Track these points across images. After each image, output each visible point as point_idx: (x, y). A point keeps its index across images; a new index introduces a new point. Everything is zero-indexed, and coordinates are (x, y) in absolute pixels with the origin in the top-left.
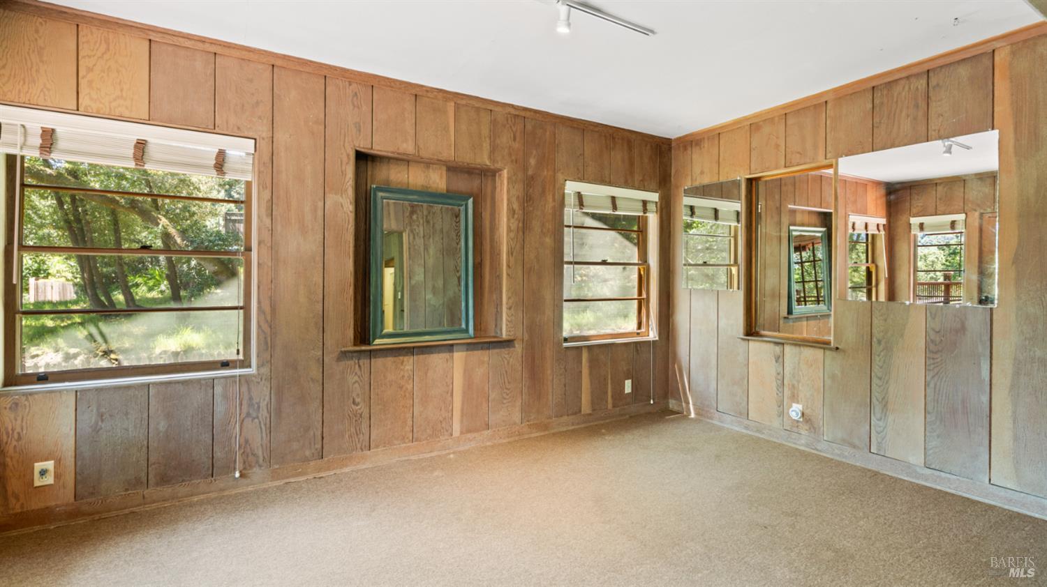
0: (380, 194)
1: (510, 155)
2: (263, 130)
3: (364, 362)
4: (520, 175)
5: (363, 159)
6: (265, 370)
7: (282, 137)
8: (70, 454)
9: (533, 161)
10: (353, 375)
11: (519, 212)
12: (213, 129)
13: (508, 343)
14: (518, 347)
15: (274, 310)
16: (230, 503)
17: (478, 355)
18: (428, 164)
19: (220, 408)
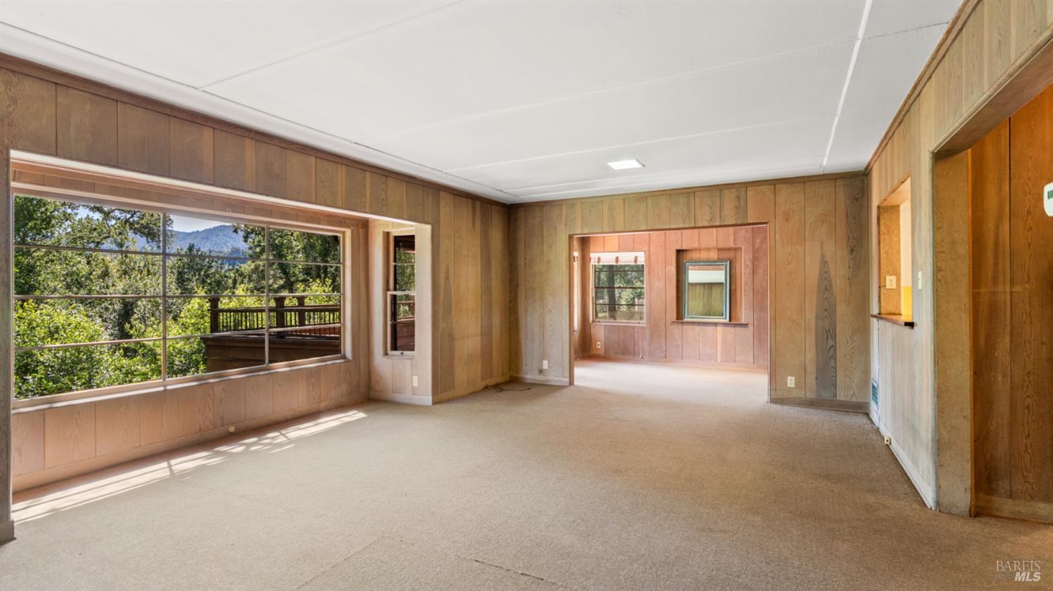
0: (687, 264)
1: (745, 240)
2: (646, 248)
3: (680, 326)
4: (751, 249)
5: (679, 252)
6: (648, 325)
7: (652, 249)
8: (603, 340)
9: (758, 241)
10: (676, 330)
11: (751, 266)
12: (633, 250)
13: (745, 325)
14: (751, 327)
15: (650, 306)
16: (637, 362)
17: (729, 329)
18: (709, 249)
19: (636, 335)
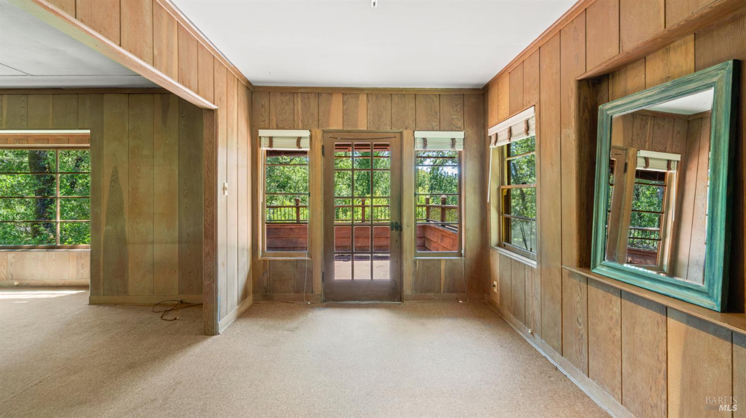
3: (583, 285)
10: (577, 294)
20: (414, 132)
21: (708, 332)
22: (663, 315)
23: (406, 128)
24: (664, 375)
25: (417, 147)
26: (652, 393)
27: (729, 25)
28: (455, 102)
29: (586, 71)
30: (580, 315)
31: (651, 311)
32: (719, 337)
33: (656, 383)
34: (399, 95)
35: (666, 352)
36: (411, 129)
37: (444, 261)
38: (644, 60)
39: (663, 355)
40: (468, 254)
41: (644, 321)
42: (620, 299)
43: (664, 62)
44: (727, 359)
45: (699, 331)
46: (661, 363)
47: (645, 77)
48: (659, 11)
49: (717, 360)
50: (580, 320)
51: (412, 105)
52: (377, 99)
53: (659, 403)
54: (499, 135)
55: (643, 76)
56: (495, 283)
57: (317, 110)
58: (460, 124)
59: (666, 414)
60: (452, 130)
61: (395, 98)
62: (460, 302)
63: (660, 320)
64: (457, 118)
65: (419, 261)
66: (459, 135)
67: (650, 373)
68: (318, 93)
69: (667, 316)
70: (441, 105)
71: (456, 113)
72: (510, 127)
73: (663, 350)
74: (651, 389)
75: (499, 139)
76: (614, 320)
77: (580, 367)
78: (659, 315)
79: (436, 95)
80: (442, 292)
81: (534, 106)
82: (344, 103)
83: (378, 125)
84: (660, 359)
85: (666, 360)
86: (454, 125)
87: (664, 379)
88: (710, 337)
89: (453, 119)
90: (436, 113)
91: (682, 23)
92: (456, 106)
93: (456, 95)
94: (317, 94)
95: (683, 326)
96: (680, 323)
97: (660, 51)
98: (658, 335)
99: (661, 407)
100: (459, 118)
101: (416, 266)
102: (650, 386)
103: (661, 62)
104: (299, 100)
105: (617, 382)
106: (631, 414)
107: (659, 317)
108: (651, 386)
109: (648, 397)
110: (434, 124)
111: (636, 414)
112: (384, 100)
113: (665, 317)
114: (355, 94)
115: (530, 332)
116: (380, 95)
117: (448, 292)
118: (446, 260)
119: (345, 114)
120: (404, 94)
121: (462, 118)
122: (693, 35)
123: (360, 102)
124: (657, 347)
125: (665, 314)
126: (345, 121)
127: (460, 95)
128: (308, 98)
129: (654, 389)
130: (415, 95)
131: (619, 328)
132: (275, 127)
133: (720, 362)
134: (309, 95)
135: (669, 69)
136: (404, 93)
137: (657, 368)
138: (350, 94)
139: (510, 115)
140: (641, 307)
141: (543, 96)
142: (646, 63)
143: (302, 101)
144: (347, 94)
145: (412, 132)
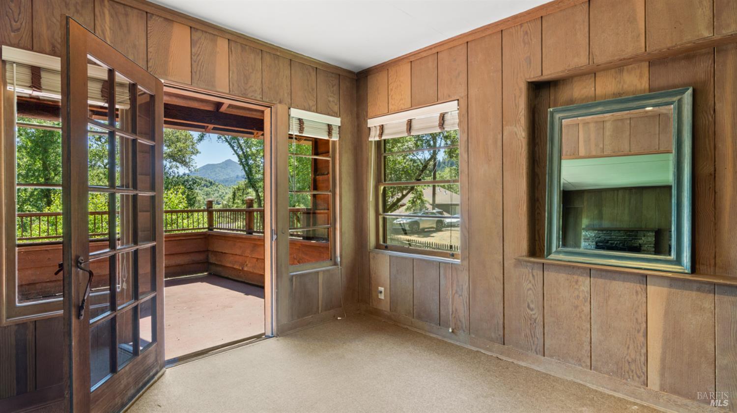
2: (462, 92)
3: (538, 273)
6: (466, 263)
10: (528, 282)
12: (437, 101)
15: (470, 220)
17: (689, 296)
20: (289, 108)
21: (692, 290)
22: (644, 284)
23: (280, 102)
24: (644, 333)
25: (292, 130)
26: (630, 351)
27: (683, 61)
28: (332, 82)
29: (542, 75)
30: (532, 301)
31: (629, 283)
32: (702, 292)
33: (634, 342)
34: (272, 55)
35: (646, 314)
36: (286, 104)
37: (322, 272)
38: (594, 75)
39: (643, 317)
40: (344, 261)
41: (620, 293)
42: (589, 278)
43: (617, 80)
44: (710, 307)
45: (682, 291)
46: (640, 324)
47: (595, 90)
48: (639, 36)
49: (701, 309)
50: (532, 306)
51: (287, 72)
52: (242, 51)
53: (638, 357)
54: (385, 127)
55: (593, 89)
56: (381, 289)
57: (143, 41)
58: (336, 109)
59: (646, 364)
60: (328, 114)
61: (267, 58)
62: (339, 318)
63: (639, 289)
64: (333, 102)
65: (296, 278)
66: (336, 121)
67: (627, 335)
68: (147, 13)
69: (647, 285)
70: (318, 80)
71: (332, 95)
72: (411, 120)
73: (643, 313)
74: (628, 348)
75: (386, 132)
76: (581, 298)
77: (532, 350)
78: (638, 285)
79: (313, 68)
80: (320, 312)
81: (458, 100)
82: (193, 43)
83: (246, 90)
84: (639, 321)
85: (646, 321)
86: (330, 108)
87: (644, 336)
88: (694, 294)
89: (329, 101)
90: (313, 90)
91: (664, 50)
92: (333, 87)
93: (333, 73)
94: (145, 13)
95: (665, 290)
96: (662, 288)
97: (613, 71)
98: (637, 302)
99: (640, 360)
100: (336, 101)
101: (292, 284)
102: (627, 346)
103: (614, 80)
104: (107, 12)
105: (584, 351)
106: (604, 375)
107: (638, 287)
108: (629, 345)
109: (625, 355)
110: (312, 103)
111: (610, 373)
112: (252, 56)
113: (645, 286)
114: (210, 33)
115: (450, 330)
116: (247, 47)
117: (326, 310)
118: (324, 271)
119: (195, 62)
120: (278, 56)
121: (338, 103)
122: (648, 63)
123: (218, 50)
124: (636, 311)
125: (645, 283)
126: (196, 73)
127: (337, 74)
128: (127, 15)
129: (631, 347)
130: (291, 60)
131: (588, 304)
132: (48, 49)
133: (704, 310)
134: (129, 9)
135: (623, 86)
136: (279, 54)
137: (635, 329)
138: (202, 31)
139: (411, 107)
140: (617, 282)
141: (472, 92)
142: (596, 78)
143: (112, 16)
144: (197, 29)
145: (287, 108)
